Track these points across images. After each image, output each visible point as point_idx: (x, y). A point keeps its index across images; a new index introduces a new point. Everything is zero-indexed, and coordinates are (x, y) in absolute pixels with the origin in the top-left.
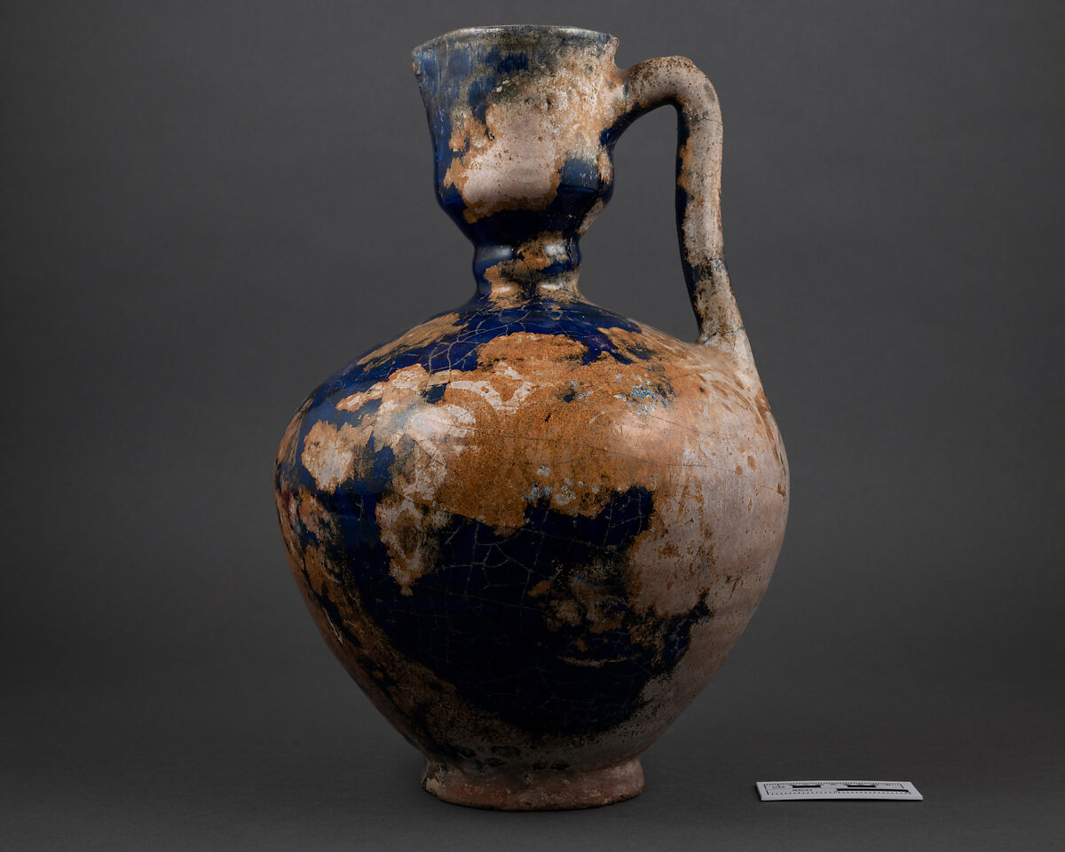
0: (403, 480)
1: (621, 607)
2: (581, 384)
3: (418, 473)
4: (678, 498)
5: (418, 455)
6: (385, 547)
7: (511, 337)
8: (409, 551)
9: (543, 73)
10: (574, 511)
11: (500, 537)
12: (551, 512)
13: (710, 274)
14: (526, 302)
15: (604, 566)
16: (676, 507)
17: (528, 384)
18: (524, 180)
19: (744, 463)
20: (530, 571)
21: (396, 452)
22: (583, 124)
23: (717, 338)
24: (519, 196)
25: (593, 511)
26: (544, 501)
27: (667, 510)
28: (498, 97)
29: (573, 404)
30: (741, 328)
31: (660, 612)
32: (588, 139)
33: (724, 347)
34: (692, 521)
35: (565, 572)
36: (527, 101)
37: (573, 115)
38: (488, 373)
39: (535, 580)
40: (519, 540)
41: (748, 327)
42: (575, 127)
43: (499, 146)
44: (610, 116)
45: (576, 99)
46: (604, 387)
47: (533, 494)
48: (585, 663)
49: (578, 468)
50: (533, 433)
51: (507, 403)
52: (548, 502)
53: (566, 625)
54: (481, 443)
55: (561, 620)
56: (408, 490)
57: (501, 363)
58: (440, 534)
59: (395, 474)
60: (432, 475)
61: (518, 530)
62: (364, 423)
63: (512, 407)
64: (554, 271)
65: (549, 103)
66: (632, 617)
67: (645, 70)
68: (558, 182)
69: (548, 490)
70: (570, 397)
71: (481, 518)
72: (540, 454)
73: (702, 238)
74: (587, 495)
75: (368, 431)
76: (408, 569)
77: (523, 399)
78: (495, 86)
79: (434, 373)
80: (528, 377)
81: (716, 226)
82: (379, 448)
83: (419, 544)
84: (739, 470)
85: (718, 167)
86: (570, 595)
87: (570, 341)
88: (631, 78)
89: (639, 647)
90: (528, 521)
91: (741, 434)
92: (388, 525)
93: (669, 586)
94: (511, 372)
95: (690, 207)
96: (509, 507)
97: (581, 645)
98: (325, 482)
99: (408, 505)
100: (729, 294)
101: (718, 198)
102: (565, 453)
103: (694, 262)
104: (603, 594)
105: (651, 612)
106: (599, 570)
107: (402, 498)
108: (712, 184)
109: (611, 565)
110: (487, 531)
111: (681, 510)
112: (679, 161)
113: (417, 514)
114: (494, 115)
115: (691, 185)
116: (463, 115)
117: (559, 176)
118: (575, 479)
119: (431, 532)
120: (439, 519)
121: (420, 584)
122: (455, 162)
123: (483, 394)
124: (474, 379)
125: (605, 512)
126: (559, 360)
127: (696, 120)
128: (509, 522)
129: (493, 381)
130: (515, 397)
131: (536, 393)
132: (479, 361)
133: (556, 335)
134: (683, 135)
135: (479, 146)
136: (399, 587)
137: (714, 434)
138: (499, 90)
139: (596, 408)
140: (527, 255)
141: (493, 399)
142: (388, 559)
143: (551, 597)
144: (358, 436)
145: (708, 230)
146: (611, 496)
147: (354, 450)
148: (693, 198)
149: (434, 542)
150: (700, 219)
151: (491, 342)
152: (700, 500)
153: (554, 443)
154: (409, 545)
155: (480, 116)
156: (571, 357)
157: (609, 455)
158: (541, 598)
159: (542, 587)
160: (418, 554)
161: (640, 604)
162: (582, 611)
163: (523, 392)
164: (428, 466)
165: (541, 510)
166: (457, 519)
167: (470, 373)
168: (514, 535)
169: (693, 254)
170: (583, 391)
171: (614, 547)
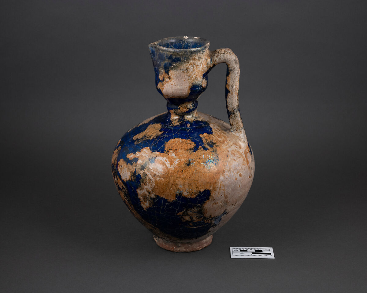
0: (143, 184)
1: (202, 217)
2: (192, 159)
3: (147, 183)
4: (218, 191)
5: (148, 179)
6: (139, 199)
7: (174, 140)
8: (146, 201)
9: (185, 62)
10: (189, 197)
11: (169, 202)
12: (182, 197)
13: (234, 114)
14: (180, 123)
15: (197, 209)
16: (217, 193)
17: (178, 160)
18: (180, 92)
19: (238, 176)
20: (177, 210)
21: (142, 176)
22: (197, 74)
23: (235, 131)
24: (178, 96)
25: (194, 196)
26: (181, 194)
27: (214, 194)
28: (172, 69)
29: (190, 166)
30: (243, 128)
31: (213, 216)
32: (199, 78)
33: (237, 134)
34: (222, 195)
35: (187, 210)
36: (180, 70)
37: (194, 72)
38: (167, 155)
39: (178, 212)
40: (174, 203)
41: (244, 128)
42: (195, 76)
43: (172, 82)
44: (206, 69)
45: (195, 68)
46: (199, 160)
47: (178, 192)
48: (193, 227)
49: (190, 185)
50: (178, 176)
51: (172, 166)
52: (182, 194)
53: (187, 221)
54: (164, 178)
55: (186, 220)
56: (145, 187)
57: (171, 151)
58: (154, 199)
59: (141, 182)
60: (151, 185)
61: (174, 201)
62: (134, 165)
63: (173, 168)
64: (189, 112)
65: (187, 70)
66: (205, 218)
67: (217, 54)
68: (190, 92)
69: (182, 191)
70: (189, 164)
71: (164, 197)
72: (180, 182)
73: (232, 104)
74: (192, 193)
75: (135, 168)
76: (146, 205)
77: (176, 165)
78: (171, 65)
79: (152, 152)
80: (178, 157)
81: (237, 99)
82: (137, 174)
83: (148, 200)
84: (236, 179)
85: (238, 83)
86: (188, 215)
87: (191, 142)
88: (213, 57)
89: (207, 223)
90: (176, 199)
91: (238, 168)
92: (140, 194)
93: (215, 211)
94: (173, 155)
95: (229, 94)
96: (171, 195)
97: (191, 224)
98: (123, 178)
99: (145, 191)
100: (239, 118)
101: (237, 91)
102: (187, 182)
103: (230, 110)
104: (197, 214)
105: (210, 216)
106: (195, 209)
107: (143, 189)
108: (236, 88)
109: (199, 208)
110: (166, 201)
111: (218, 194)
112: (227, 81)
113: (147, 194)
114: (171, 73)
115: (230, 89)
116: (162, 71)
117: (190, 90)
118: (189, 189)
119: (151, 198)
120: (153, 196)
121: (149, 209)
122: (160, 83)
123: (165, 162)
124: (163, 157)
125: (197, 197)
126: (187, 150)
127: (231, 70)
128: (171, 199)
129: (168, 158)
130: (174, 164)
131: (180, 163)
132: (165, 149)
133: (187, 139)
134: (228, 74)
135: (167, 81)
136: (143, 208)
137: (229, 171)
138: (172, 66)
139: (196, 168)
140: (181, 108)
141: (168, 164)
142: (140, 202)
143: (183, 215)
144: (133, 169)
145: (234, 101)
146: (199, 193)
147: (131, 172)
148: (230, 92)
149: (152, 201)
150: (232, 98)
151: (169, 142)
152: (224, 190)
153: (184, 179)
154: (145, 200)
155: (167, 72)
156: (190, 149)
157: (198, 182)
158: (180, 215)
159: (180, 213)
160: (148, 202)
161: (207, 215)
162: (191, 218)
163: (176, 163)
164: (150, 182)
165: (180, 196)
166: (158, 197)
167: (162, 154)
168: (172, 202)
169: (229, 108)
170: (193, 162)
171: (200, 204)
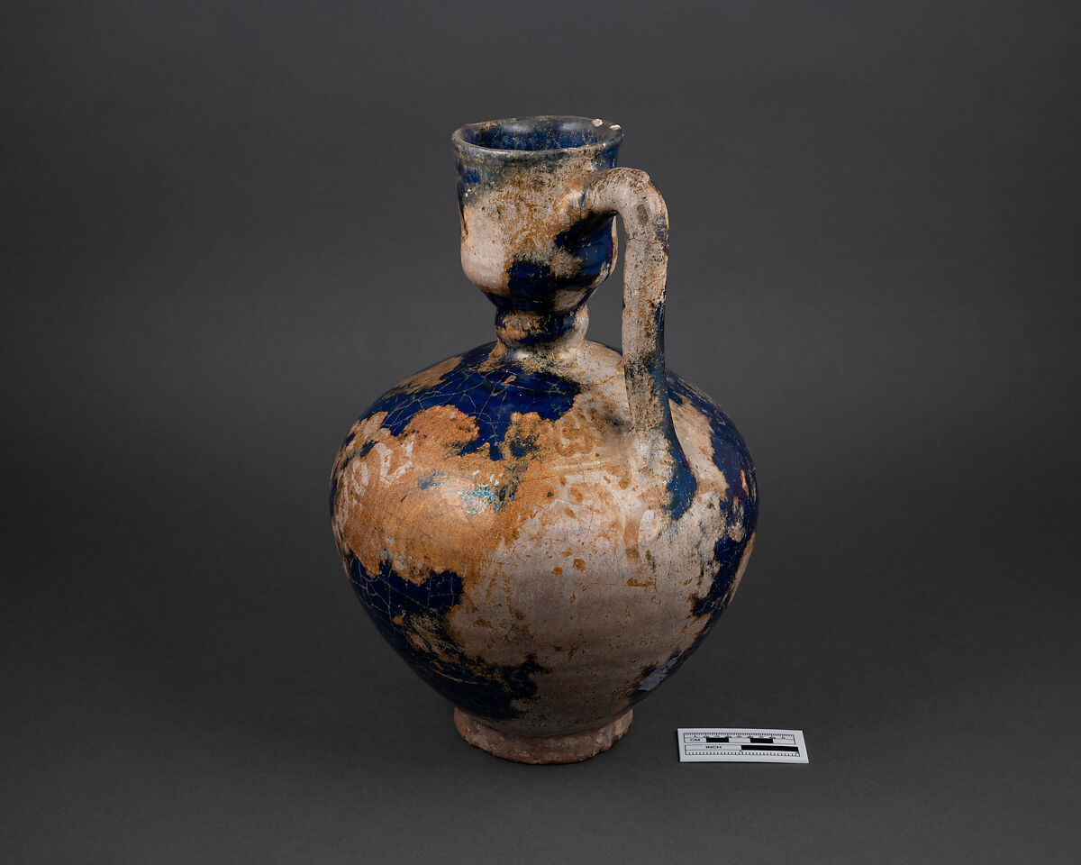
4: (486, 586)
9: (492, 188)
10: (406, 577)
11: (370, 576)
12: (392, 571)
15: (432, 621)
16: (484, 593)
17: (410, 464)
18: (484, 273)
20: (389, 607)
22: (534, 231)
25: (418, 581)
26: (389, 563)
27: (475, 594)
29: (425, 491)
32: (539, 244)
34: (501, 605)
35: (408, 616)
42: (524, 233)
43: (469, 240)
44: (565, 222)
45: (525, 210)
47: (384, 555)
49: (410, 545)
50: (391, 508)
51: (389, 476)
52: (392, 564)
54: (364, 505)
57: (413, 436)
61: (377, 577)
63: (389, 482)
68: (508, 280)
69: (391, 555)
70: (426, 485)
72: (390, 527)
77: (398, 477)
80: (414, 457)
84: (559, 571)
86: (416, 632)
87: (472, 426)
88: (591, 188)
90: (380, 572)
94: (410, 448)
96: (371, 559)
102: (404, 531)
104: (438, 640)
105: (481, 660)
106: (428, 622)
109: (436, 622)
111: (489, 596)
117: (508, 275)
118: (407, 553)
125: (426, 584)
126: (447, 445)
128: (372, 569)
129: (396, 452)
130: (396, 473)
137: (536, 538)
141: (385, 469)
143: (405, 628)
146: (431, 574)
153: (400, 521)
156: (457, 445)
157: (432, 541)
158: (401, 626)
159: (399, 620)
163: (402, 470)
165: (387, 568)
171: (436, 610)
